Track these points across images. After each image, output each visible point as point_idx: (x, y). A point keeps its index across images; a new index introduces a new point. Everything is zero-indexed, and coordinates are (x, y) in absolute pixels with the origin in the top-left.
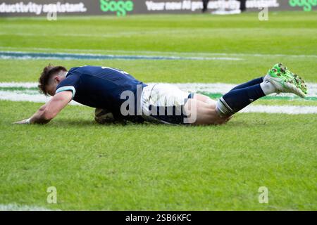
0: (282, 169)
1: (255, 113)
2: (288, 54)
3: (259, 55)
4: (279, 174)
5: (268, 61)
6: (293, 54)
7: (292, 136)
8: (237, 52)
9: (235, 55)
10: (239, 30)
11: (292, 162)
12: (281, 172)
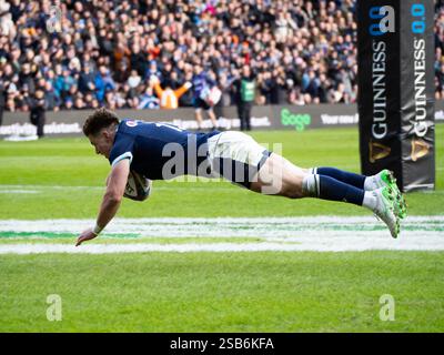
0: (83, 316)
1: (54, 254)
2: (91, 185)
3: (58, 187)
4: (80, 323)
5: (70, 193)
6: (97, 185)
7: (95, 278)
8: (34, 183)
9: (31, 187)
10: (36, 158)
11: (95, 308)
12: (82, 320)
